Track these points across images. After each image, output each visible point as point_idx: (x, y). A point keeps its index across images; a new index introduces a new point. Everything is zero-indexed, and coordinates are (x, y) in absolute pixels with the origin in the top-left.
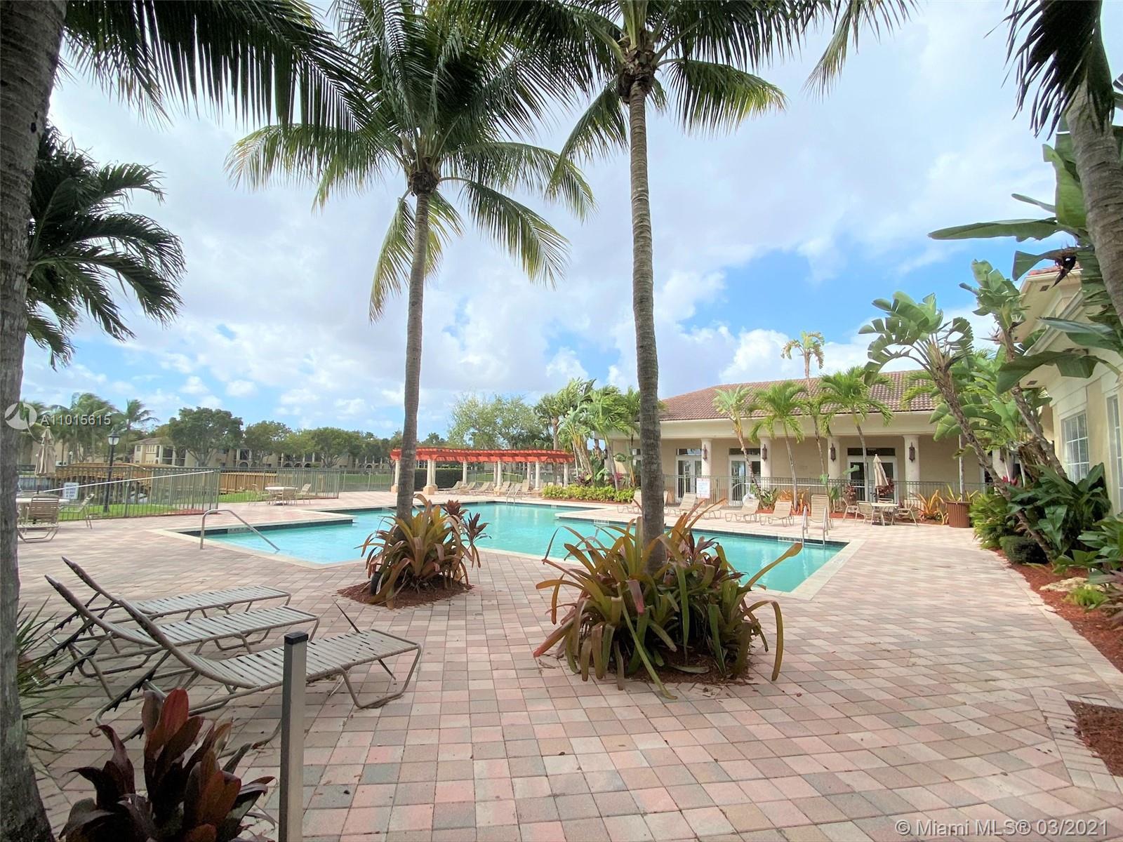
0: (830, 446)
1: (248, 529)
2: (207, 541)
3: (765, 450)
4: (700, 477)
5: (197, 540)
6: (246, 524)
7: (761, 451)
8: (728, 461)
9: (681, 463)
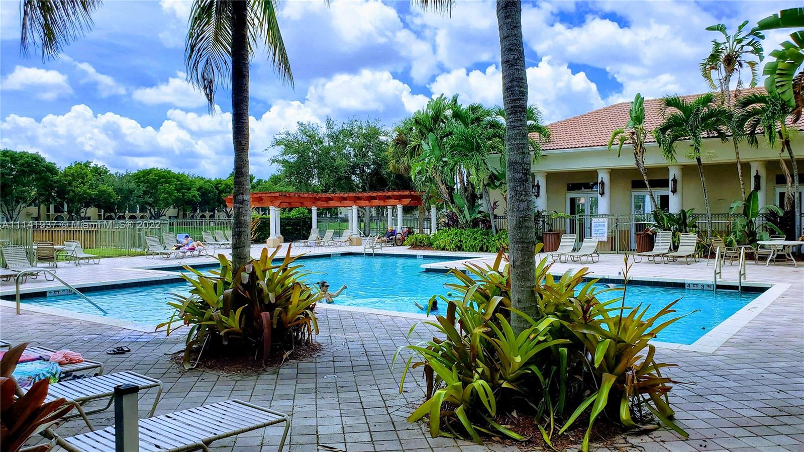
0: (753, 174)
1: (69, 291)
2: (24, 306)
3: (675, 181)
4: (597, 216)
5: (13, 304)
6: (66, 284)
7: (670, 183)
8: (630, 196)
9: (573, 201)
